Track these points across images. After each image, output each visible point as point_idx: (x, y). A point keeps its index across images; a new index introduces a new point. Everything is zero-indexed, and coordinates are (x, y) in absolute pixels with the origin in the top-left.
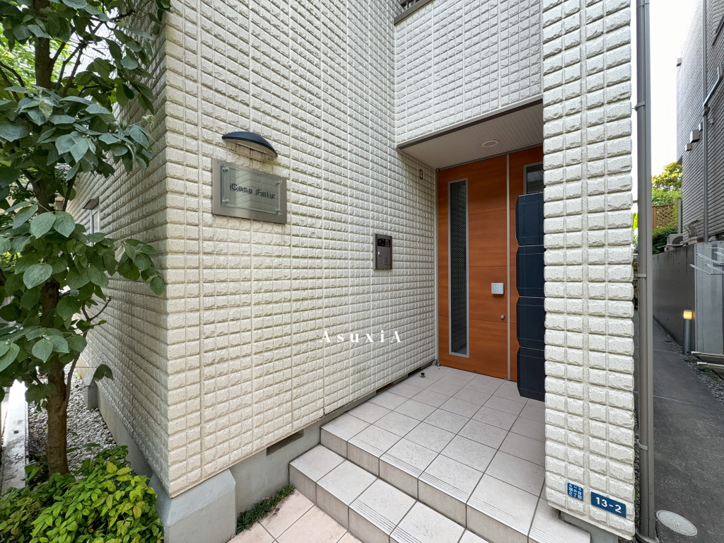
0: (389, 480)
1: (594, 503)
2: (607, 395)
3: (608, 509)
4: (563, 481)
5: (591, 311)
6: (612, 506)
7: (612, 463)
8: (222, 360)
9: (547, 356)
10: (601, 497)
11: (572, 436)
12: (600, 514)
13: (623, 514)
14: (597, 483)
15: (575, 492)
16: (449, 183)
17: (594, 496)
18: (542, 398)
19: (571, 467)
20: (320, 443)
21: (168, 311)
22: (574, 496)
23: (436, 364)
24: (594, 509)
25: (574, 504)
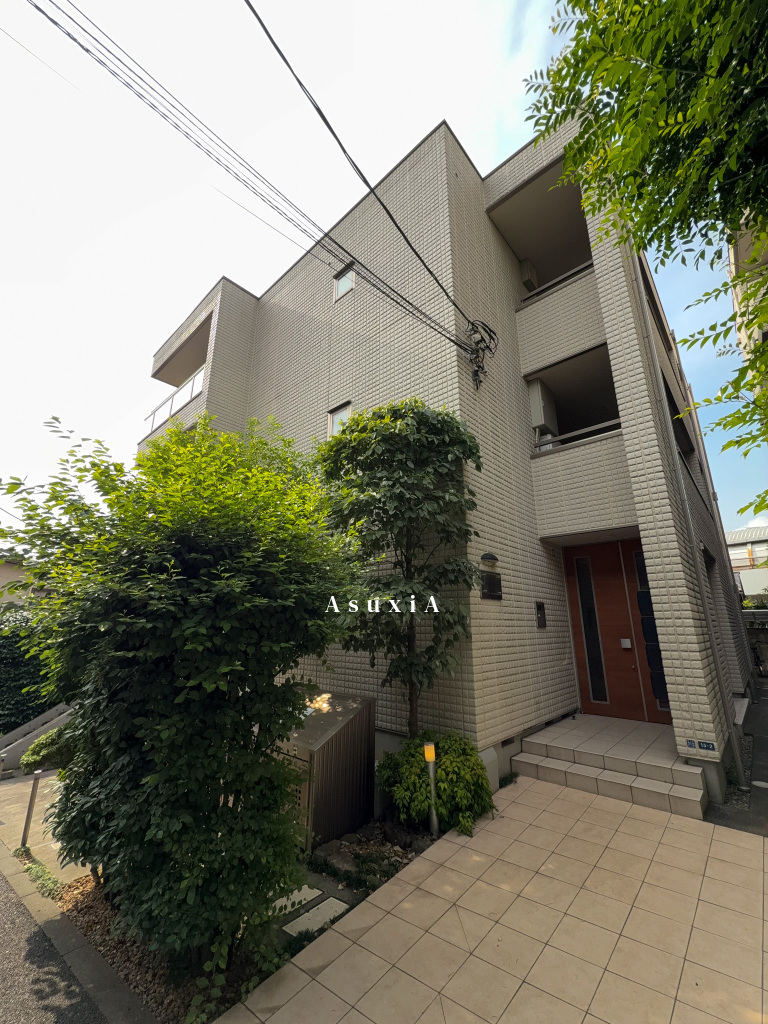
1: (700, 747)
2: (696, 689)
4: (684, 740)
6: (709, 747)
7: (705, 724)
9: (665, 673)
10: (703, 743)
11: (685, 714)
12: (703, 752)
13: (713, 749)
14: (700, 736)
15: (691, 744)
16: (575, 559)
17: (699, 743)
19: (687, 731)
20: (522, 751)
22: (691, 746)
23: (580, 712)
24: (701, 750)
25: (693, 751)
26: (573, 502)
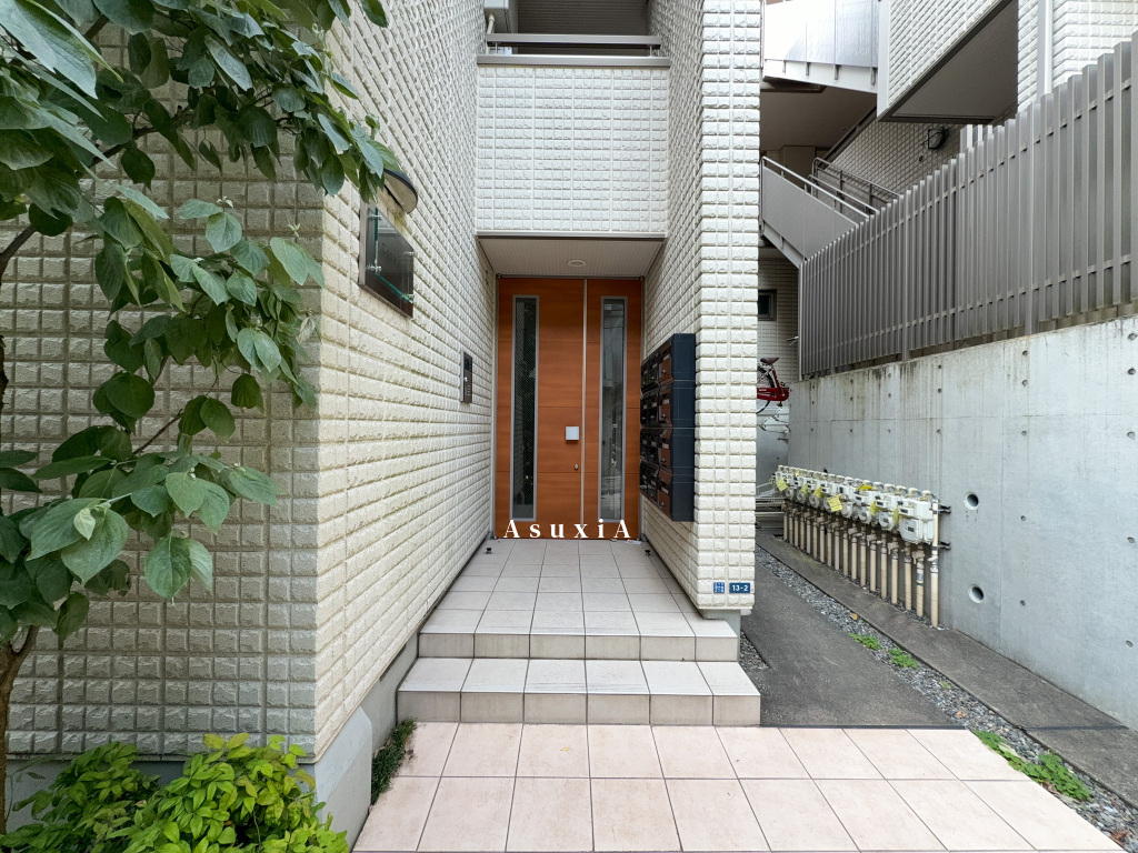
0: (544, 655)
1: (731, 591)
2: (741, 501)
3: (741, 591)
4: (711, 583)
5: (732, 436)
6: (742, 588)
7: (742, 555)
8: (362, 526)
10: (736, 584)
11: (718, 542)
12: (734, 598)
13: (748, 591)
14: (733, 575)
15: (718, 588)
16: (514, 297)
17: (731, 585)
18: (692, 519)
19: (717, 569)
20: (418, 657)
21: (320, 438)
22: (718, 592)
23: (492, 538)
24: (732, 596)
25: (720, 598)
26: (548, 174)
